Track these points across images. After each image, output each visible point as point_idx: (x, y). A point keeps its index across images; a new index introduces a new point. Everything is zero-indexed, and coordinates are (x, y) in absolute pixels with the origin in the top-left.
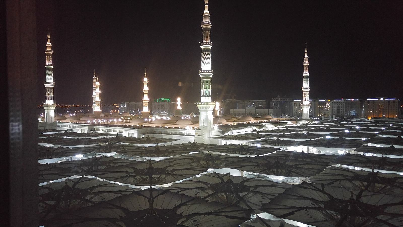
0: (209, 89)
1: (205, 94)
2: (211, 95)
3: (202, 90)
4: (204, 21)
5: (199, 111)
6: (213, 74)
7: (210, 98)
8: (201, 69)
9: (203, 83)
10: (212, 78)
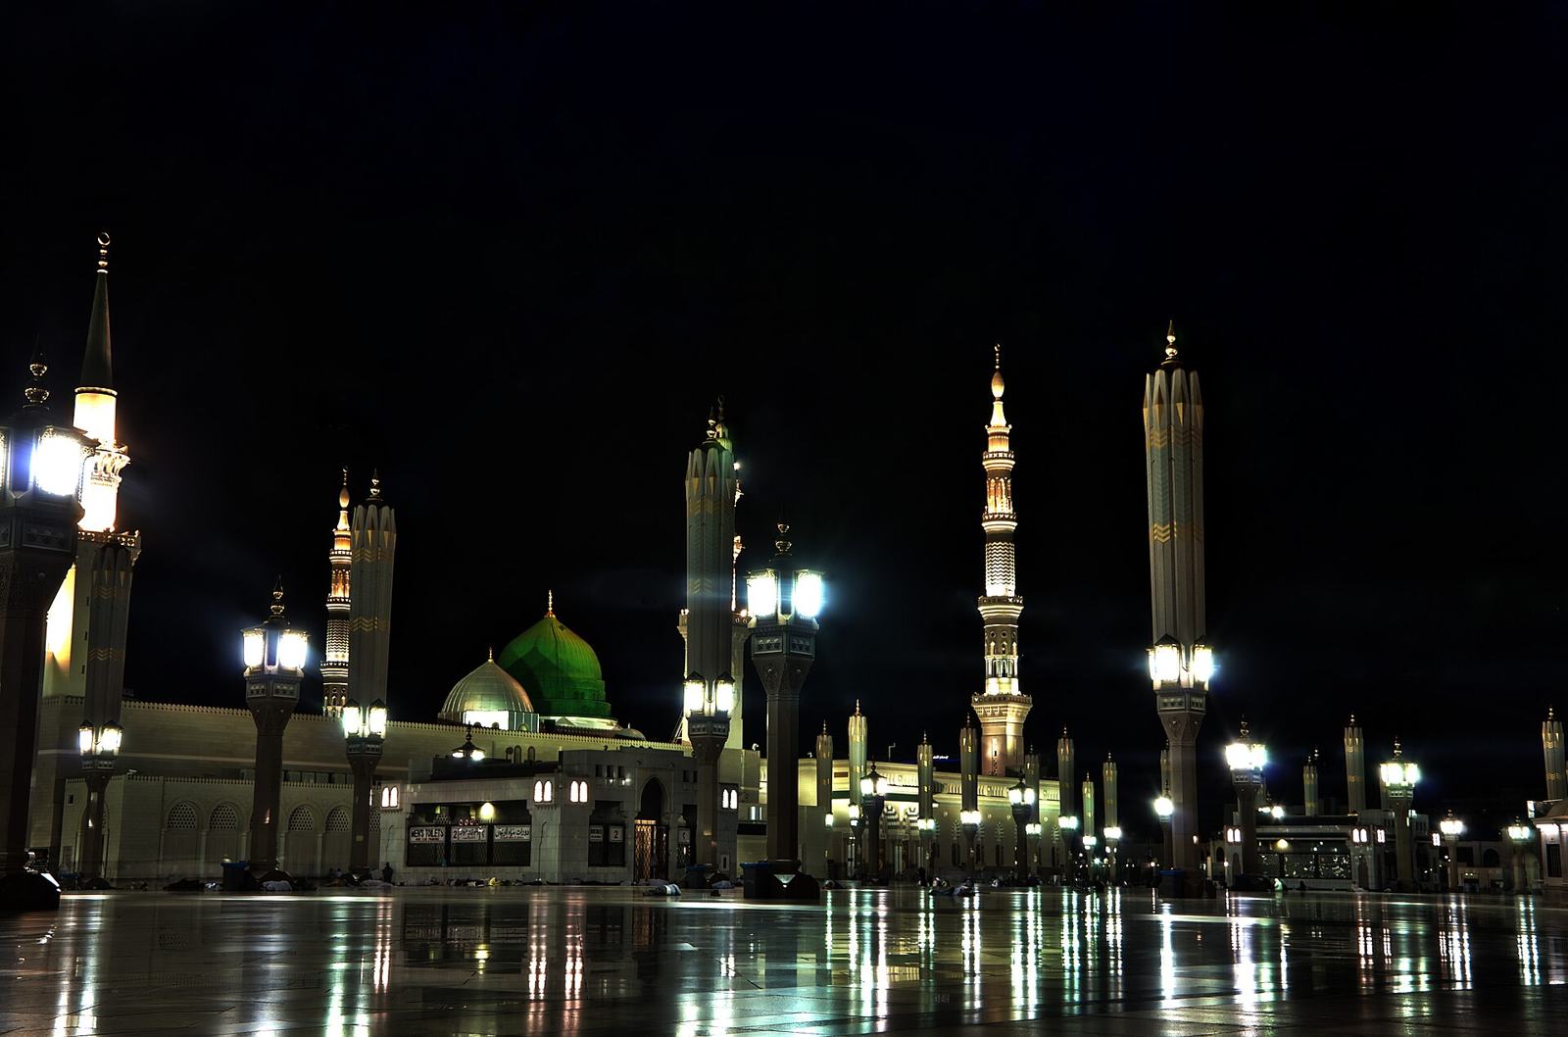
0: (1012, 653)
1: (1000, 671)
2: (1016, 673)
3: (989, 659)
4: (991, 449)
5: (980, 723)
6: (1021, 608)
7: (1015, 681)
8: (984, 592)
9: (993, 635)
10: (1020, 621)
